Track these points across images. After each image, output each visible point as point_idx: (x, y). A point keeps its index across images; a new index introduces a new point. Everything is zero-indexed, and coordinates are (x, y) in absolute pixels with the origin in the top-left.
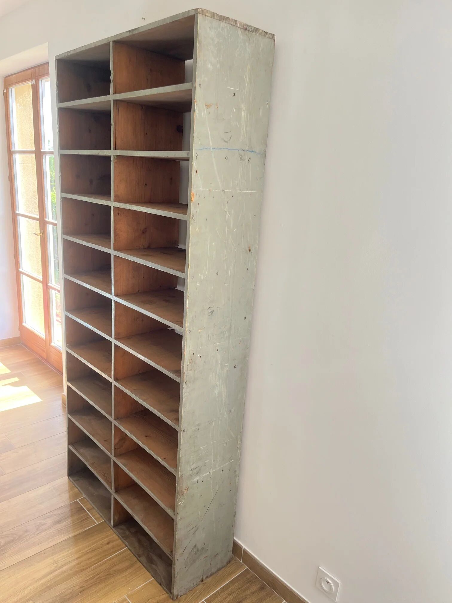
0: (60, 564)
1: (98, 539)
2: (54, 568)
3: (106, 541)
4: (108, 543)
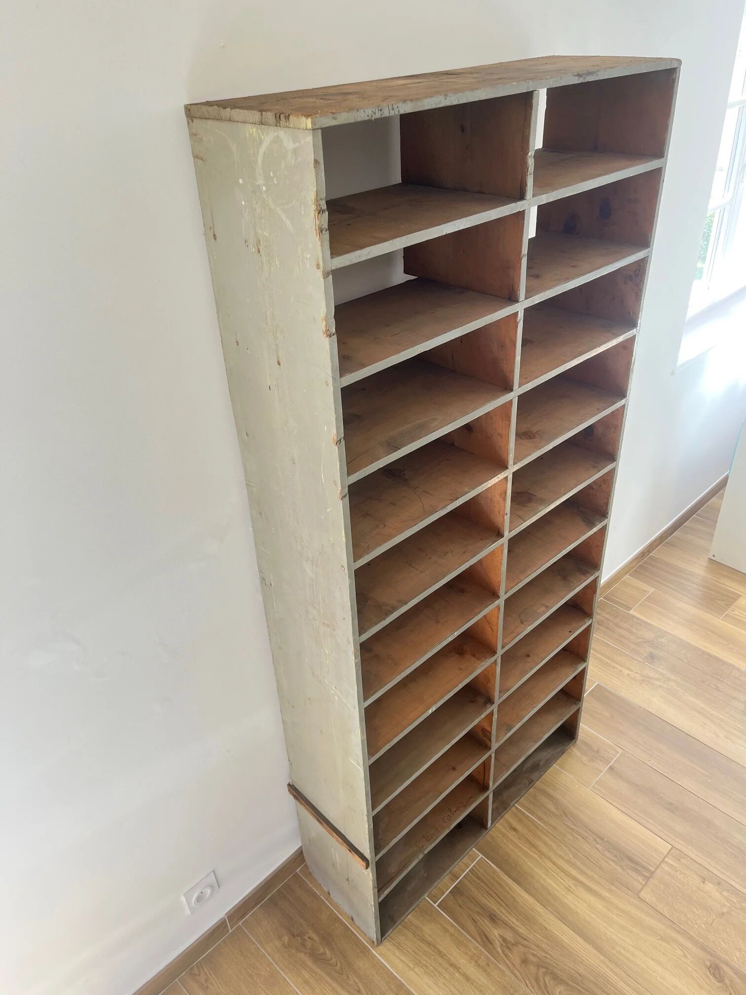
0: (570, 882)
1: (511, 846)
2: (578, 888)
3: (511, 834)
4: (515, 829)
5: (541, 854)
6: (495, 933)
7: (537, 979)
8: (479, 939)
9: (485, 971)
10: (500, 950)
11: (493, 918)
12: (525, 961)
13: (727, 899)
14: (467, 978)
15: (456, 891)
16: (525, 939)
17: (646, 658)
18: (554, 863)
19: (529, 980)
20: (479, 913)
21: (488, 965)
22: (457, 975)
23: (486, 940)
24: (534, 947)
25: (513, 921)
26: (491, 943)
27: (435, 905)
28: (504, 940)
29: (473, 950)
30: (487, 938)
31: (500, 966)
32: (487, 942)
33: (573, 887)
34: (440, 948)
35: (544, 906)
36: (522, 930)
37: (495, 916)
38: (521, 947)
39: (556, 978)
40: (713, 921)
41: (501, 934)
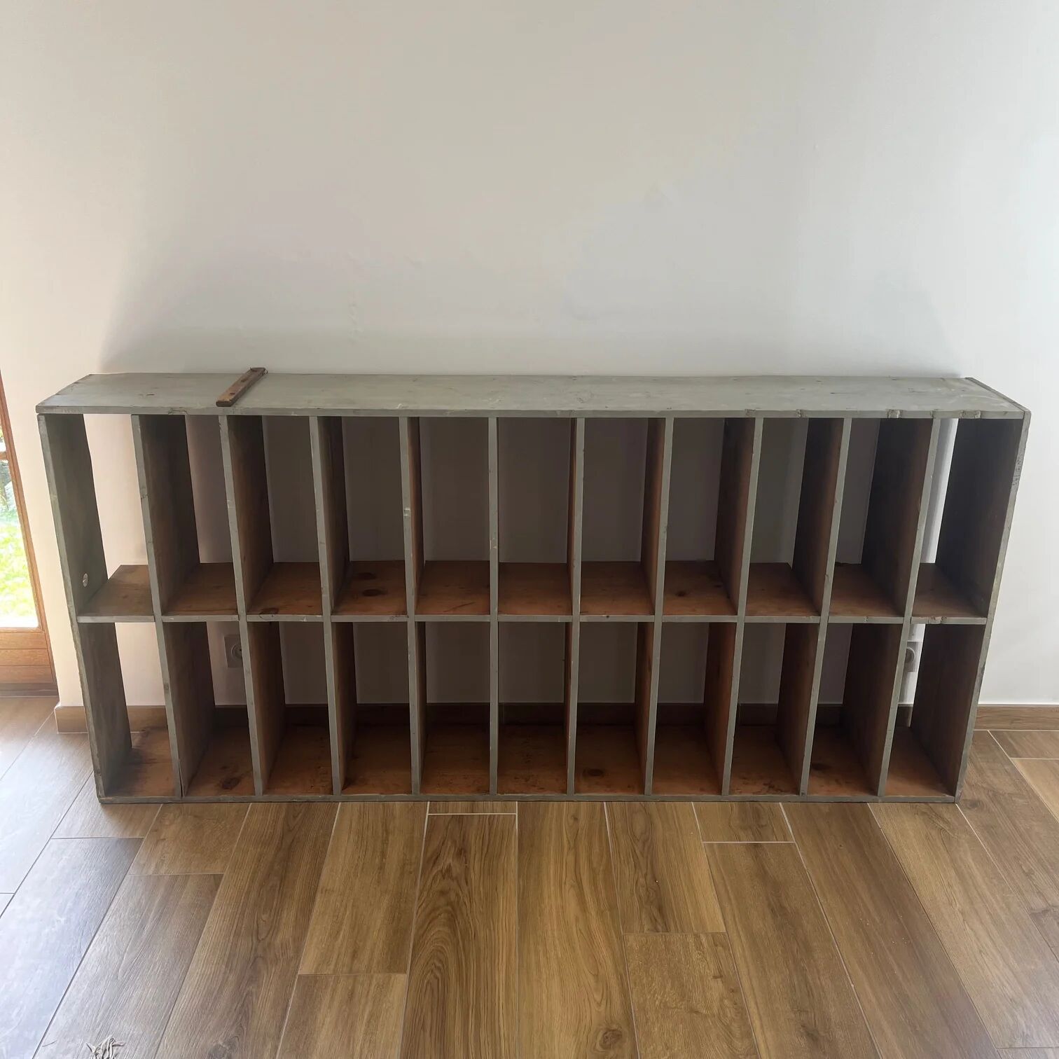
0: (571, 880)
1: (554, 825)
2: (573, 888)
3: (567, 820)
5: (575, 848)
6: (448, 860)
7: (434, 910)
8: (429, 855)
9: (402, 874)
10: (435, 872)
11: (462, 852)
12: (443, 893)
13: (722, 1007)
14: (382, 867)
15: (460, 819)
16: (467, 883)
17: (966, 800)
18: (576, 861)
19: (427, 906)
20: (454, 842)
21: (411, 873)
22: (377, 860)
23: (434, 859)
24: (466, 892)
25: (476, 866)
26: (434, 863)
27: (427, 814)
28: (449, 869)
29: (414, 857)
30: (437, 858)
31: (419, 881)
32: (432, 861)
33: (567, 886)
34: (390, 838)
35: (519, 876)
36: (474, 876)
37: (465, 852)
38: (455, 882)
39: (452, 921)
40: (675, 1008)
41: (452, 865)
